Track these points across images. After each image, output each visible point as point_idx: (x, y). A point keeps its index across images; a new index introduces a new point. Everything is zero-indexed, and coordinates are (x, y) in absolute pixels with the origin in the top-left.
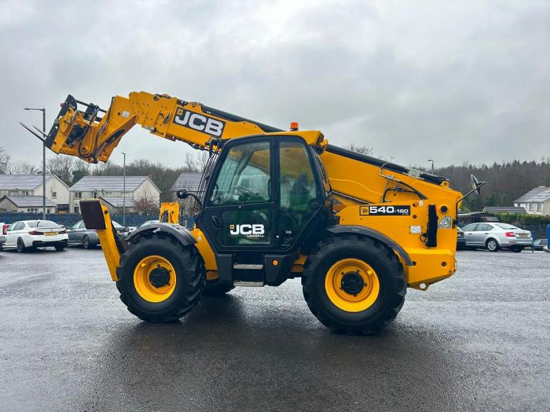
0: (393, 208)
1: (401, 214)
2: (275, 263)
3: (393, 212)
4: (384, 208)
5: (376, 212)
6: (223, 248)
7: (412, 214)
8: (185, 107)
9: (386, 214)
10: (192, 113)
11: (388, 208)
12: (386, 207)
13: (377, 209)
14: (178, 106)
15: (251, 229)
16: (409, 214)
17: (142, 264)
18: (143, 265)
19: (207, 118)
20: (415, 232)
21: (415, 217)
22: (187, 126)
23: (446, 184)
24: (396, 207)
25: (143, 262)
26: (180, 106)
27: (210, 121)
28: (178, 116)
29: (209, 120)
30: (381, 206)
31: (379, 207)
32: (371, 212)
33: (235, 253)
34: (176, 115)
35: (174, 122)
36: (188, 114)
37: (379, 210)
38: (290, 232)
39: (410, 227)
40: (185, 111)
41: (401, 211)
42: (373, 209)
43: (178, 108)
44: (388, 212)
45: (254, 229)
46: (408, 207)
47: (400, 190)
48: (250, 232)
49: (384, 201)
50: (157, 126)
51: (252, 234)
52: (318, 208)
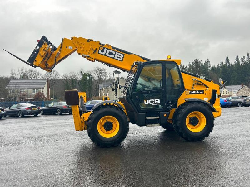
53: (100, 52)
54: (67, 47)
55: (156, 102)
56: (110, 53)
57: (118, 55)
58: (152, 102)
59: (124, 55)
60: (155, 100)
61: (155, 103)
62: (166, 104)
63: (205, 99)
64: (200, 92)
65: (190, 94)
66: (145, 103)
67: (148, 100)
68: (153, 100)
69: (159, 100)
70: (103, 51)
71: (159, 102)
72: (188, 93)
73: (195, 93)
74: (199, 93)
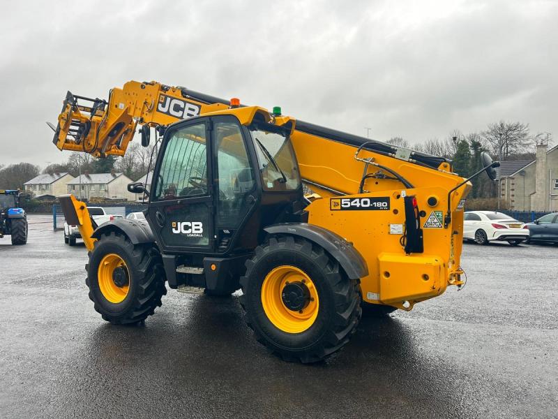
0: (369, 201)
1: (378, 208)
2: (213, 267)
3: (368, 205)
4: (358, 200)
5: (349, 206)
6: (167, 248)
7: (392, 208)
8: (167, 93)
9: (361, 208)
10: (172, 98)
11: (362, 200)
12: (360, 199)
13: (350, 202)
14: (160, 92)
15: (191, 227)
16: (388, 208)
17: (104, 262)
18: (106, 263)
19: (185, 102)
20: (395, 232)
21: (396, 212)
22: (168, 113)
23: (446, 167)
24: (373, 200)
25: (106, 260)
26: (163, 93)
27: (188, 106)
28: (161, 103)
29: (187, 104)
30: (354, 199)
31: (352, 200)
32: (343, 206)
33: (178, 253)
34: (159, 102)
35: (158, 110)
36: (169, 99)
37: (353, 204)
38: (227, 232)
39: (389, 226)
40: (166, 97)
41: (379, 204)
42: (346, 202)
43: (161, 94)
44: (363, 206)
45: (194, 228)
46: (387, 199)
47: (381, 177)
48: (189, 231)
49: (362, 192)
50: (144, 116)
51: (191, 233)
53: (160, 108)
54: (116, 106)
55: (196, 230)
56: (177, 108)
57: (190, 109)
58: (186, 228)
59: (200, 107)
60: (194, 223)
61: (194, 232)
62: (216, 237)
63: (392, 226)
64: (376, 203)
65: (342, 209)
66: (174, 230)
67: (179, 223)
68: (189, 224)
69: (200, 224)
70: (164, 106)
71: (201, 231)
72: (336, 204)
73: (358, 205)
74: (372, 208)
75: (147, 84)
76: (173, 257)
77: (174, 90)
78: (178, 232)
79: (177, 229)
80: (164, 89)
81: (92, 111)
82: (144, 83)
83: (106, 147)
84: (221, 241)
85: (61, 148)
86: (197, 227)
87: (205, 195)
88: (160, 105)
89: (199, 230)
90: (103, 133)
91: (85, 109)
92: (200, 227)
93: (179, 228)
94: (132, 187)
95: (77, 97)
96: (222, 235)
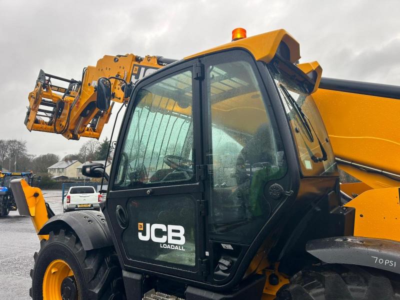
8: (142, 63)
10: (147, 68)
14: (134, 63)
15: (166, 233)
17: (51, 269)
18: (53, 271)
25: (54, 266)
26: (136, 63)
28: (135, 74)
33: (146, 273)
34: (132, 74)
38: (229, 247)
40: (140, 67)
45: (170, 234)
51: (167, 243)
52: (282, 196)
54: (89, 84)
55: (174, 238)
58: (159, 233)
60: (171, 227)
61: (171, 241)
62: (207, 254)
66: (140, 234)
67: (148, 225)
68: (163, 227)
70: (137, 78)
71: (183, 241)
75: (120, 56)
76: (137, 277)
77: (149, 58)
78: (146, 238)
79: (144, 234)
80: (138, 59)
81: (67, 92)
82: (117, 56)
83: (79, 128)
84: (216, 263)
85: (30, 129)
86: (176, 235)
87: (189, 182)
88: (133, 77)
89: (179, 238)
90: (75, 113)
91: (59, 89)
92: (181, 234)
93: (149, 233)
94: (88, 170)
95: (50, 76)
96: (219, 252)
